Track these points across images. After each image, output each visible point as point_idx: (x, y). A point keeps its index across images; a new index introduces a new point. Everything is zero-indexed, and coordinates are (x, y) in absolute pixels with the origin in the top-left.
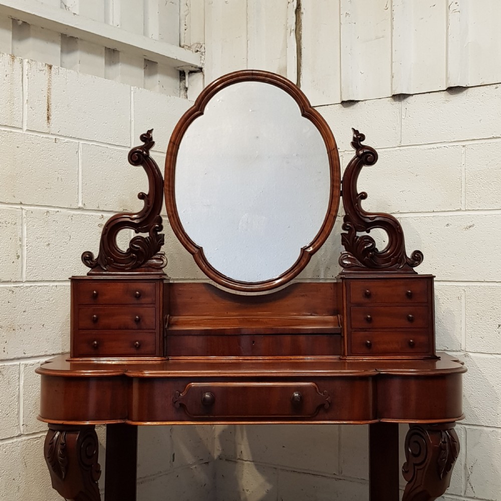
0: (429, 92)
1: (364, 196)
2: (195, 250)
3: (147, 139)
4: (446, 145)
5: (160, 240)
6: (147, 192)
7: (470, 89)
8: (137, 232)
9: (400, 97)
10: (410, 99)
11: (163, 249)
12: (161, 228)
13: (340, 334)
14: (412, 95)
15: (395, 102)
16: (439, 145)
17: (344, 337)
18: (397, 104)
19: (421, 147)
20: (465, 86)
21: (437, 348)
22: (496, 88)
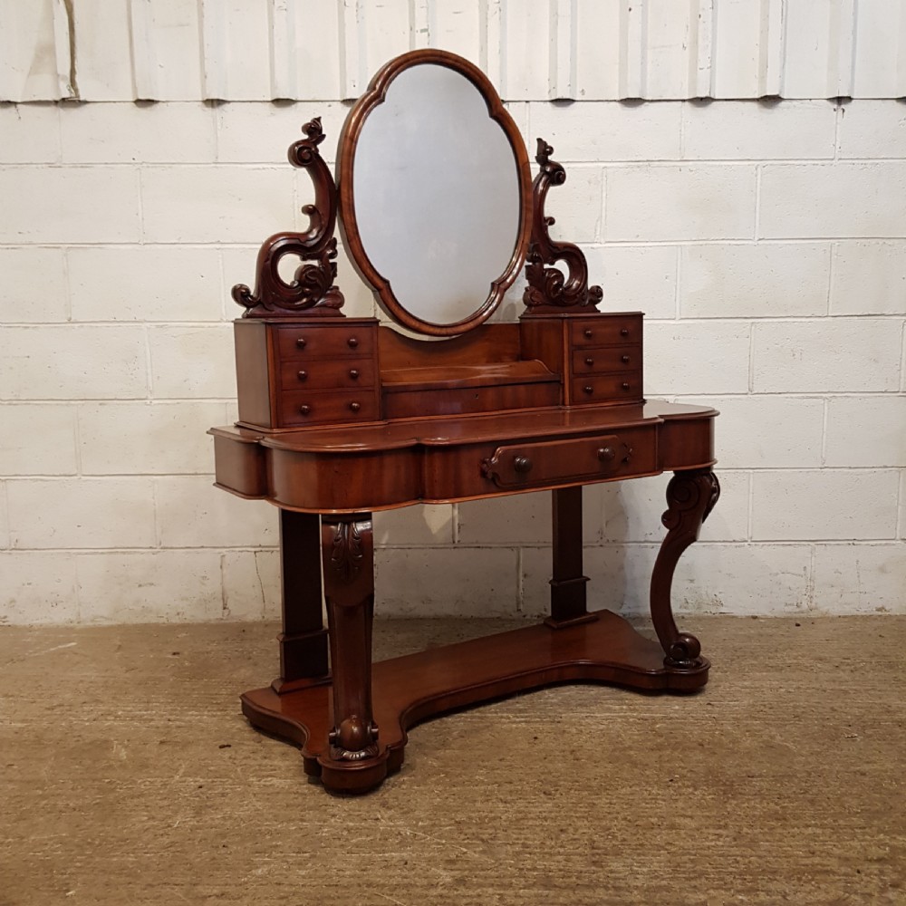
0: (251, 102)
1: (552, 221)
2: (380, 284)
3: (314, 131)
4: (275, 166)
5: (332, 270)
6: (313, 202)
7: (299, 104)
8: (304, 259)
9: (214, 103)
10: (226, 106)
11: (336, 282)
12: (334, 255)
13: (559, 382)
14: (229, 102)
15: (206, 109)
16: (265, 166)
17: (563, 384)
18: (209, 110)
19: (243, 166)
20: (294, 99)
21: (644, 393)
22: (330, 106)
